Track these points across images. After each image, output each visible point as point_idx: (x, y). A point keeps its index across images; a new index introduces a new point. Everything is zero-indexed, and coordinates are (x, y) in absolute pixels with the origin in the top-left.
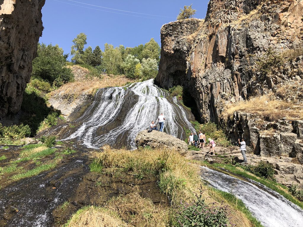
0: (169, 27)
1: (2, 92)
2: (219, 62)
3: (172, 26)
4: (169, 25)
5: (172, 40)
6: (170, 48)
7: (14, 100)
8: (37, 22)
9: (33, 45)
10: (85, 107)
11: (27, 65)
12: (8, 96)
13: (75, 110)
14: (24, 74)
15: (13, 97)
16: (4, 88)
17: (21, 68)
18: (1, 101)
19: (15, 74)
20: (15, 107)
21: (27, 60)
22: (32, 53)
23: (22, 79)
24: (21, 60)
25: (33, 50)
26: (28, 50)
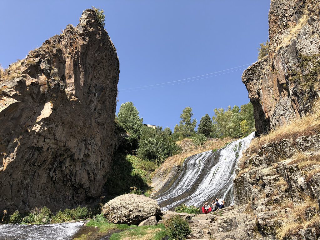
0: (248, 72)
1: (71, 181)
2: (283, 92)
3: (251, 70)
4: (248, 69)
5: (254, 84)
6: (254, 93)
7: (86, 186)
8: (100, 114)
9: (96, 133)
10: (174, 180)
11: (94, 152)
12: (77, 183)
13: (165, 184)
14: (92, 160)
15: (82, 183)
16: (72, 176)
17: (87, 156)
18: (74, 188)
19: (83, 162)
20: (93, 192)
21: (92, 148)
22: (98, 141)
23: (91, 165)
24: (85, 149)
25: (98, 138)
26: (91, 139)
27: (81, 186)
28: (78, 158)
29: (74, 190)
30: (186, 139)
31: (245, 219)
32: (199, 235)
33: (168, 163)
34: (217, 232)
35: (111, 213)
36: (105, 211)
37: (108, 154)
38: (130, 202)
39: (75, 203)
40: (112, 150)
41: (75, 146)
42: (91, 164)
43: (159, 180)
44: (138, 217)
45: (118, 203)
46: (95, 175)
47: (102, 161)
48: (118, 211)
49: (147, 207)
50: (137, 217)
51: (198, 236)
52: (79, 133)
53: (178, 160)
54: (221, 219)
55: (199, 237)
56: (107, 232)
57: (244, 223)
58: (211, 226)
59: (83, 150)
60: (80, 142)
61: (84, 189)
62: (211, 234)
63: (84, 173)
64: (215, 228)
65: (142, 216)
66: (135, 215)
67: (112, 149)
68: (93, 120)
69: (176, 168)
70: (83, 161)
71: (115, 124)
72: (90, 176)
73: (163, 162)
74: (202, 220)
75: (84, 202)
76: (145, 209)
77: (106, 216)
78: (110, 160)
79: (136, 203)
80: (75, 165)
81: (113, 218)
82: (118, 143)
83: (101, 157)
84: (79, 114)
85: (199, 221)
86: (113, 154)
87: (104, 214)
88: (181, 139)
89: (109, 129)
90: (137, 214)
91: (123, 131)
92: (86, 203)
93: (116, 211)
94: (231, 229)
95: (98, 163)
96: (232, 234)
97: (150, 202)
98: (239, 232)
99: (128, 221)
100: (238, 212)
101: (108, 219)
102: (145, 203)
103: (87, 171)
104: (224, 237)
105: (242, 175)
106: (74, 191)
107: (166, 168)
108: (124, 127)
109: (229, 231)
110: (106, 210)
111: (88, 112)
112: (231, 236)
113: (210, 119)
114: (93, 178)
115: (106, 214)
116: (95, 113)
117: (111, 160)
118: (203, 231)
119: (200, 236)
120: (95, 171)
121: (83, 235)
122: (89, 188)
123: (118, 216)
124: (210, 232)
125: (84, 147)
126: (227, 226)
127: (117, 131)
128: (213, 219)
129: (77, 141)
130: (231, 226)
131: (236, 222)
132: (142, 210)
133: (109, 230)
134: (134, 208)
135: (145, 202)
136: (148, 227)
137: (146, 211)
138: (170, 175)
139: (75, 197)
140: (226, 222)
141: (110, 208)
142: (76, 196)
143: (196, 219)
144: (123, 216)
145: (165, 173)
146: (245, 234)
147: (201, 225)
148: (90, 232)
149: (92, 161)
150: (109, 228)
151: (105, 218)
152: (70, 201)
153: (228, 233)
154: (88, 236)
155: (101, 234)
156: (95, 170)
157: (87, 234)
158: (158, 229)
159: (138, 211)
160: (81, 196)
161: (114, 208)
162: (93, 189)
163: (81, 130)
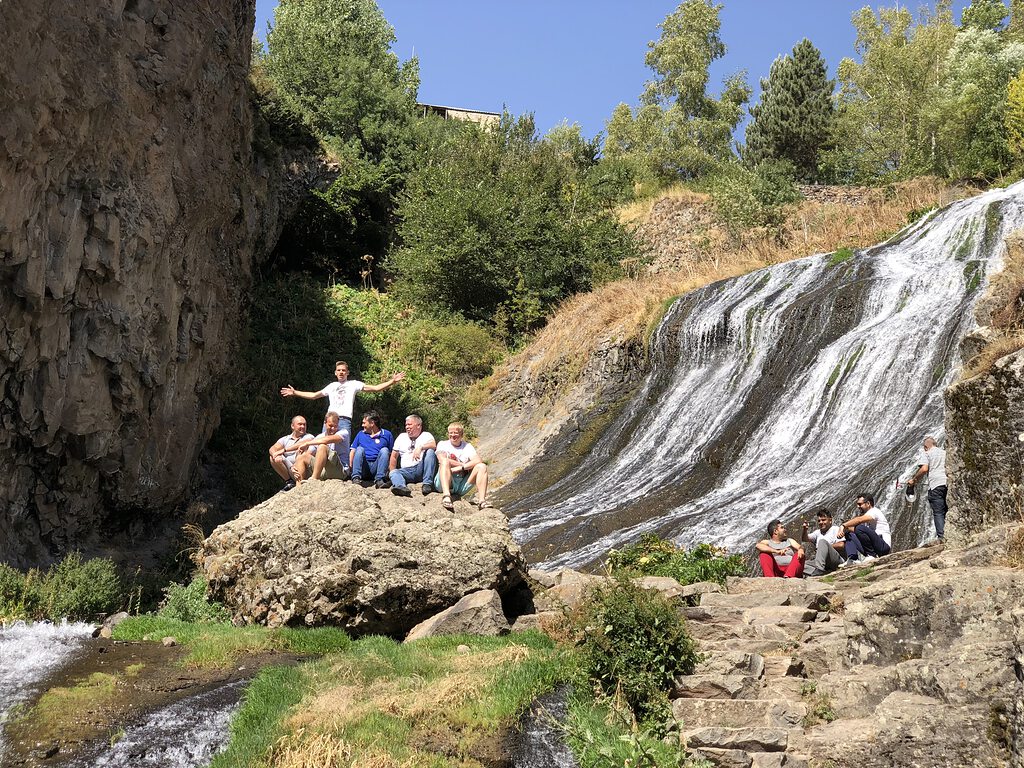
1: (16, 417)
7: (101, 446)
8: (161, 30)
9: (147, 148)
10: (600, 422)
11: (138, 259)
12: (52, 430)
13: (552, 447)
14: (130, 303)
15: (81, 430)
16: (21, 392)
17: (99, 279)
18: (35, 460)
19: (78, 318)
20: (145, 481)
21: (123, 234)
22: (157, 193)
23: (124, 330)
24: (87, 240)
25: (160, 178)
26: (114, 184)
27: (76, 446)
28: (48, 293)
29: (34, 469)
30: (678, 193)
31: (1003, 595)
32: (741, 677)
33: (567, 331)
34: (839, 665)
35: (252, 575)
36: (213, 566)
37: (221, 273)
38: (357, 519)
39: (46, 540)
40: (246, 253)
41: (26, 223)
42: (128, 325)
43: (513, 421)
44: (399, 598)
45: (286, 522)
46: (152, 390)
47: (190, 310)
48: (290, 567)
49: (452, 544)
50: (394, 596)
51: (735, 682)
52: (46, 144)
53: (630, 310)
54: (869, 598)
55: (739, 691)
56: (229, 665)
57: (995, 617)
58: (808, 635)
59: (74, 246)
60: (53, 197)
61: (93, 465)
62: (805, 676)
63: (86, 376)
64: (830, 644)
65: (423, 594)
66: (382, 585)
67: (242, 244)
68: (123, 66)
69: (615, 355)
70: (82, 309)
71: (255, 99)
72: (125, 391)
73: (541, 323)
74: (757, 609)
75: (95, 537)
76: (440, 556)
77: (221, 592)
78: (236, 309)
79: (391, 523)
80: (35, 332)
81: (263, 601)
82: (276, 214)
83: (184, 286)
84: (35, 25)
85: (739, 613)
86: (248, 271)
87: (212, 584)
88: (644, 196)
89: (217, 122)
90: (396, 579)
91: (299, 140)
92: (108, 541)
93: (275, 564)
94: (921, 647)
95: (163, 319)
96: (925, 670)
97: (467, 517)
98: (963, 657)
99: (345, 620)
100: (964, 562)
101: (233, 606)
102: (436, 522)
103: (101, 367)
104: (877, 690)
105: (1000, 363)
106: (37, 474)
107: (556, 357)
108: (306, 120)
109: (907, 659)
110: (220, 558)
111: (91, 20)
112: (920, 679)
113: (820, 71)
114: (139, 404)
115: (223, 584)
116: (130, 24)
117: (242, 309)
118: (762, 660)
119: (747, 682)
120: (153, 368)
121: (99, 676)
122: (122, 459)
123: (290, 590)
124: (801, 666)
125: (76, 226)
126: (902, 634)
127: (268, 142)
128: (820, 603)
129: (38, 192)
130: (924, 630)
131: (951, 613)
132: (422, 559)
133: (242, 654)
134: (376, 548)
135: (440, 522)
136: (456, 645)
137: (442, 567)
138: (578, 398)
139: (42, 508)
140: (893, 611)
141: (241, 550)
142: (47, 502)
143: (722, 603)
144: (317, 589)
145: (549, 384)
146: (996, 669)
147: (751, 634)
148: (136, 663)
149: (128, 308)
150: (239, 645)
151: (217, 604)
152: (18, 527)
153: (904, 669)
154: (128, 679)
155: (196, 674)
156: (152, 358)
157: (122, 670)
158: (515, 653)
159: (401, 566)
160: (78, 503)
161: (266, 549)
162: (145, 467)
163: (55, 124)
